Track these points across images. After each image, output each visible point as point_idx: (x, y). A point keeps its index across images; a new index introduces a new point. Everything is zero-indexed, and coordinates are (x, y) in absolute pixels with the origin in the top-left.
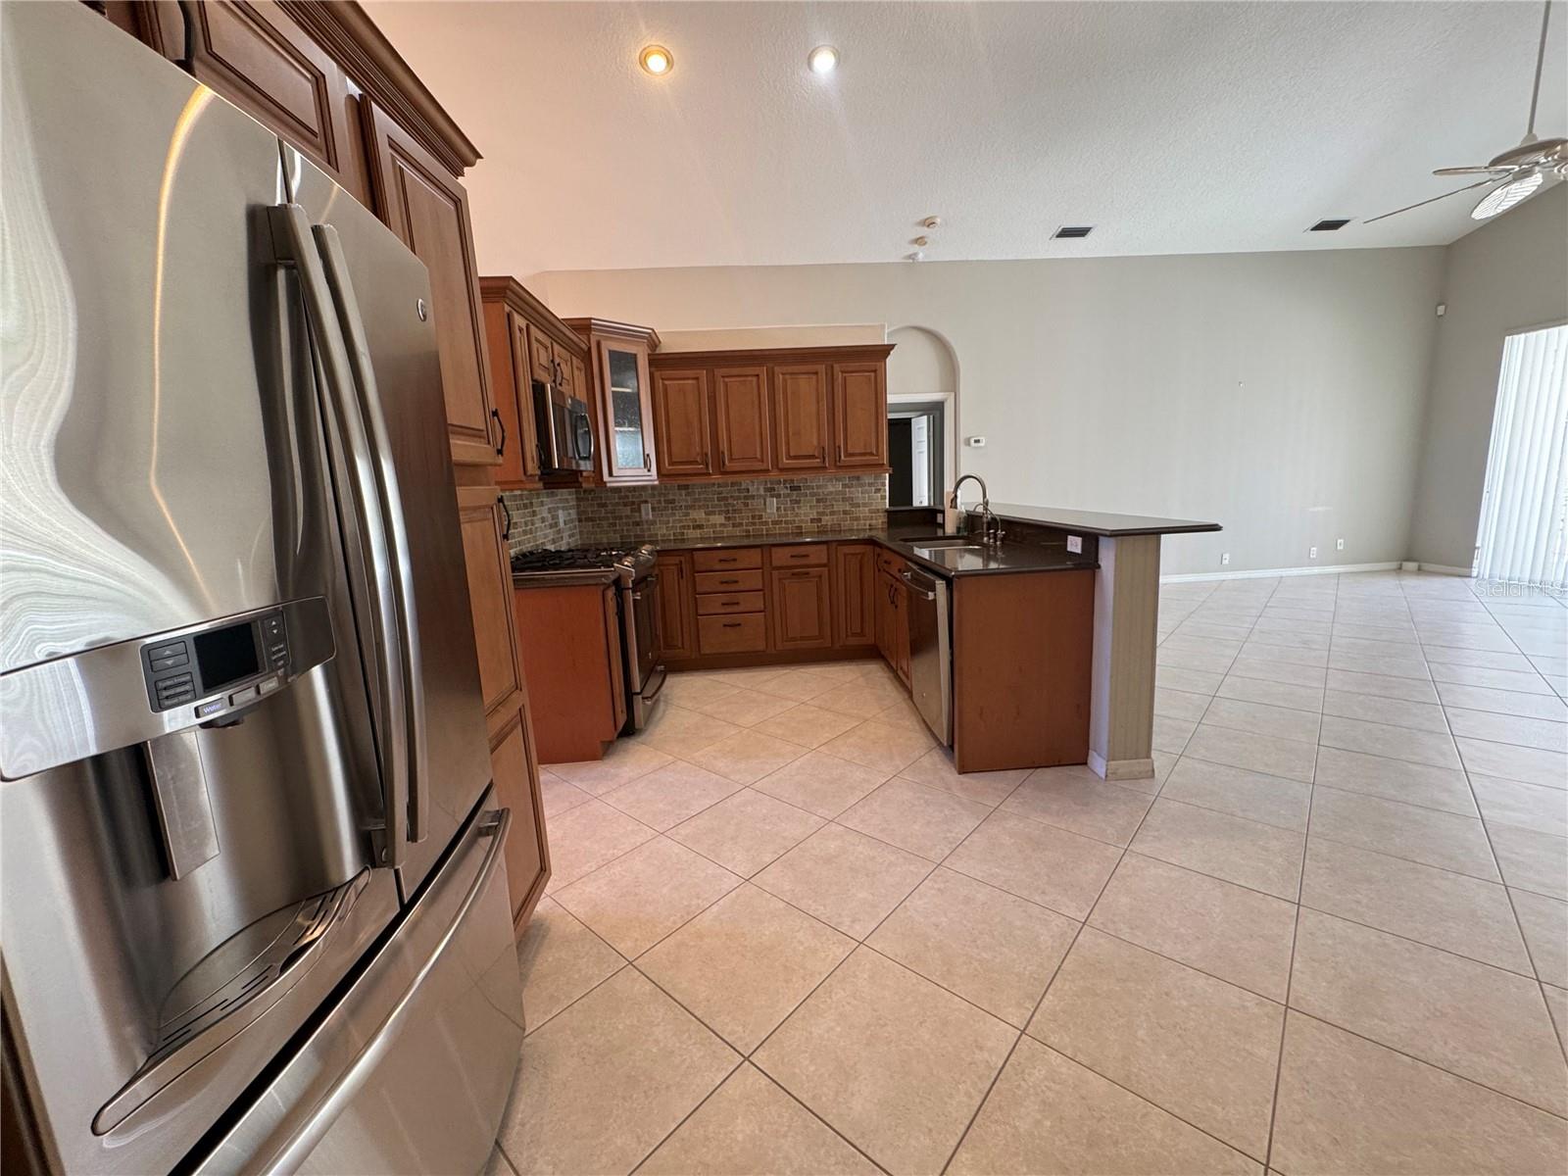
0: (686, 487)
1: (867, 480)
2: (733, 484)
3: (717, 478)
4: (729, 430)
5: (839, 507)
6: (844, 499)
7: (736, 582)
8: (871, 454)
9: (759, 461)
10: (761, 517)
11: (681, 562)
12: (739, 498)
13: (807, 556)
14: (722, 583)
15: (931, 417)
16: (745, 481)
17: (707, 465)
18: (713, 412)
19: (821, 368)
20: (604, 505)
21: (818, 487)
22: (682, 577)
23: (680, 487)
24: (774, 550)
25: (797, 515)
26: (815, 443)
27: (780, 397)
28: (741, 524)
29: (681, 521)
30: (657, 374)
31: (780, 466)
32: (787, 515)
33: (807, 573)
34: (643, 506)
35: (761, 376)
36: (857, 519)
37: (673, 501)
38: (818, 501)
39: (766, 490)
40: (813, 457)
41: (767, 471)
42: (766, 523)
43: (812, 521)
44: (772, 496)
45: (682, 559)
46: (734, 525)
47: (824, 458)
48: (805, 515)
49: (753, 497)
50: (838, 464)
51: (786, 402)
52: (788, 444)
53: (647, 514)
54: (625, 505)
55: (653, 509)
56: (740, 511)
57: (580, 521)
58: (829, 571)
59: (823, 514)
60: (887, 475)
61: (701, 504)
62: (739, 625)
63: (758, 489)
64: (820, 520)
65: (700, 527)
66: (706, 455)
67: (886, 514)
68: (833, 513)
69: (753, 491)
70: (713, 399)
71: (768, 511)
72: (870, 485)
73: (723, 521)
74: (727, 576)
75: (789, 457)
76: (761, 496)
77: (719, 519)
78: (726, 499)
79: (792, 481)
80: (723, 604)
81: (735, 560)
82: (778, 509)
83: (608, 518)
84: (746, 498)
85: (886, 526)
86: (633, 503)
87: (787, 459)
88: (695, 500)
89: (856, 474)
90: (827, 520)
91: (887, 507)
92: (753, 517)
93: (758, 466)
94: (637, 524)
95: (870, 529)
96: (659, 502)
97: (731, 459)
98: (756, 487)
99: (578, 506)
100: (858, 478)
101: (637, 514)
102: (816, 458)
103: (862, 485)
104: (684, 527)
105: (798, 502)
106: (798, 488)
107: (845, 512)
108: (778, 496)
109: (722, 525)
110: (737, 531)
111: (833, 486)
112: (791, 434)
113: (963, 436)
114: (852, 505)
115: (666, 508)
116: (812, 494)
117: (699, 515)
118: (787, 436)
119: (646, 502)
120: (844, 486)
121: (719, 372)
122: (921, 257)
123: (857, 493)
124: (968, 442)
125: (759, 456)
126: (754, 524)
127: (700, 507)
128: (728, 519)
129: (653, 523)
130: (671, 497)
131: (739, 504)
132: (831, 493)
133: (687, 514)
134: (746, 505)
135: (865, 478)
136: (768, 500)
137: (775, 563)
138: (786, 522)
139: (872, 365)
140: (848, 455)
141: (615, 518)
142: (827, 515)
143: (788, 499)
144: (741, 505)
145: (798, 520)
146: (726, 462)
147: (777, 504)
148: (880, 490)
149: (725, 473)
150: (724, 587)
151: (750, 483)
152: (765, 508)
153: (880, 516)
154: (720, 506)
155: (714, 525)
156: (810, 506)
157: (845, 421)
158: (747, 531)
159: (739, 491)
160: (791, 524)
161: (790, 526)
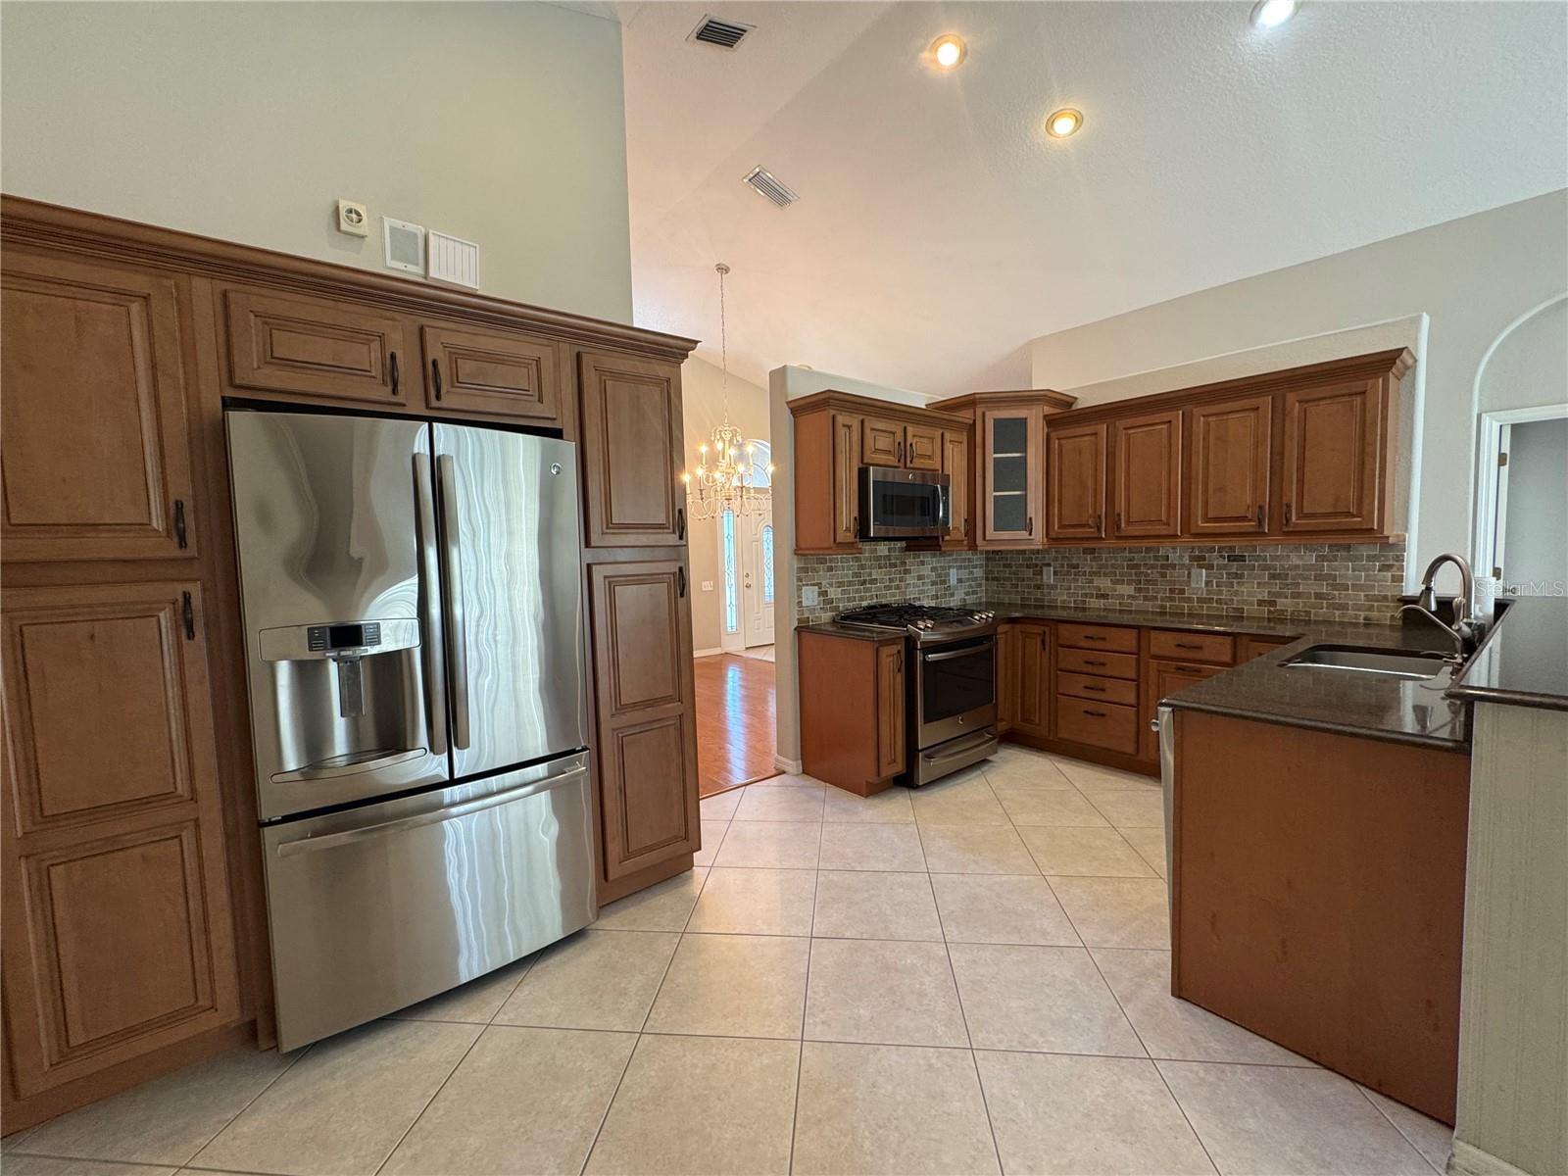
0: (1092, 551)
2: (1148, 550)
3: (1112, 543)
4: (1128, 488)
5: (1309, 587)
6: (1319, 578)
7: (1103, 664)
8: (1348, 514)
9: (1164, 524)
10: (1182, 591)
11: (1044, 633)
12: (1153, 567)
13: (1200, 648)
14: (1087, 662)
16: (1164, 548)
17: (1099, 529)
18: (1111, 471)
19: (1266, 401)
20: (1009, 566)
21: (1273, 558)
22: (1044, 649)
23: (1085, 551)
24: (1153, 634)
25: (1236, 593)
26: (1249, 501)
27: (1198, 445)
28: (1156, 598)
29: (1083, 588)
30: (1053, 435)
31: (1196, 530)
32: (1220, 592)
33: (1199, 671)
34: (1045, 569)
35: (1174, 422)
36: (1344, 607)
37: (1076, 567)
38: (1273, 577)
39: (1192, 558)
40: (1244, 519)
41: (1175, 536)
42: (1189, 600)
43: (1261, 603)
44: (1200, 567)
45: (1047, 629)
46: (1146, 598)
47: (1259, 521)
48: (1250, 594)
49: (1173, 566)
50: (1285, 529)
51: (1206, 448)
52: (1206, 503)
53: (1050, 577)
54: (1028, 567)
55: (1055, 573)
56: (1154, 582)
57: (987, 579)
59: (1279, 595)
61: (1107, 571)
62: (1103, 715)
63: (1181, 557)
64: (1273, 603)
65: (1105, 596)
66: (1100, 517)
67: (1400, 604)
68: (1296, 595)
69: (1173, 558)
70: (1111, 454)
71: (1193, 585)
72: (1370, 558)
73: (1132, 593)
74: (1092, 656)
75: (1207, 520)
76: (1183, 565)
77: (1127, 590)
78: (1138, 566)
79: (1232, 549)
80: (1086, 687)
81: (1104, 639)
82: (1207, 583)
83: (1010, 579)
84: (1162, 566)
85: (1400, 626)
86: (1036, 565)
87: (1205, 522)
88: (1101, 567)
90: (1285, 604)
92: (1172, 591)
93: (1162, 530)
94: (1038, 587)
95: (1365, 625)
96: (1062, 566)
97: (1129, 522)
98: (1178, 555)
99: (987, 565)
100: (1348, 548)
101: (1039, 577)
102: (1250, 520)
103: (1355, 558)
104: (1086, 595)
105: (1236, 576)
106: (1242, 558)
107: (1318, 596)
108: (1210, 567)
109: (1129, 596)
110: (1149, 606)
111: (1301, 558)
112: (1211, 491)
114: (1335, 587)
115: (1068, 573)
116: (1264, 568)
117: (1104, 583)
118: (1206, 491)
119: (1049, 565)
120: (1321, 558)
121: (1121, 424)
123: (1345, 570)
125: (1164, 518)
126: (1172, 599)
127: (1105, 575)
128: (1139, 590)
129: (1054, 587)
130: (1074, 562)
131: (1154, 574)
132: (1297, 567)
133: (1091, 582)
134: (1164, 575)
135: (1361, 548)
136: (1193, 571)
137: (1154, 650)
138: (1219, 601)
139: (1358, 386)
140: (1302, 515)
141: (1018, 579)
142: (1287, 598)
143: (1224, 572)
144: (1158, 575)
145: (1238, 601)
146: (1123, 525)
147: (1206, 576)
148: (1391, 566)
149: (1119, 538)
150: (1089, 669)
151: (1172, 551)
152: (1189, 582)
153: (1388, 607)
154: (1130, 575)
155: (1122, 596)
156: (1259, 583)
157: (1301, 469)
158: (1162, 607)
159: (1156, 558)
160: (1226, 604)
161: (1225, 607)
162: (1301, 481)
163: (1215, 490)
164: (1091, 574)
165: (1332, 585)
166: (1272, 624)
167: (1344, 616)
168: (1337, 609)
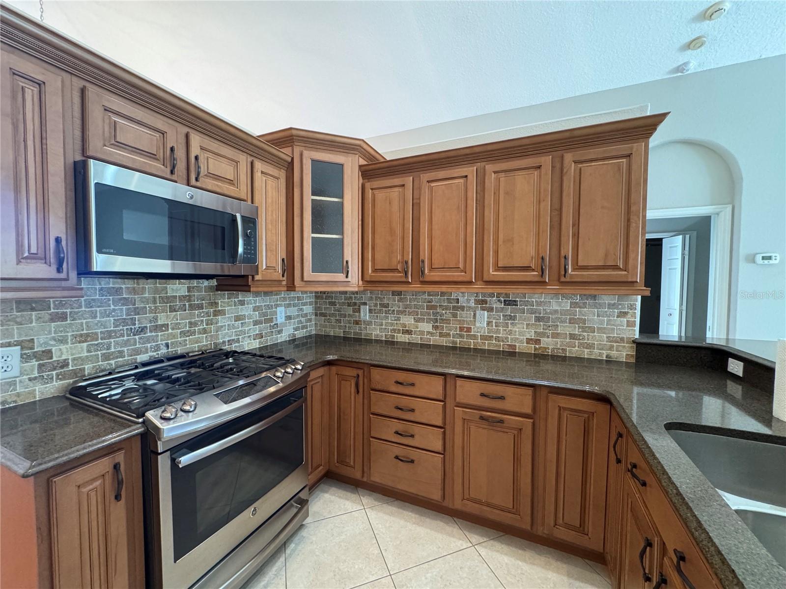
0: (399, 293)
1: (606, 299)
2: (443, 294)
3: (416, 287)
4: (431, 238)
5: (565, 329)
6: (572, 321)
7: (413, 410)
8: (615, 267)
9: (462, 271)
10: (469, 330)
11: (358, 376)
12: (446, 308)
13: (502, 398)
14: (397, 408)
15: (688, 237)
16: (456, 293)
17: (406, 273)
18: (416, 220)
19: (546, 160)
20: (333, 304)
21: (539, 304)
22: (358, 392)
23: (394, 293)
24: (459, 382)
25: (510, 332)
26: (533, 252)
27: (490, 199)
28: (449, 335)
29: (392, 324)
30: (367, 185)
31: (486, 278)
32: (498, 331)
33: (501, 421)
34: (362, 307)
35: (469, 177)
36: (590, 346)
37: (387, 306)
38: (538, 319)
39: (477, 302)
40: (527, 268)
41: (470, 283)
42: (475, 337)
43: (529, 341)
44: (483, 309)
45: (360, 372)
46: (441, 335)
47: (543, 271)
48: (521, 333)
49: (462, 308)
50: (563, 279)
51: (497, 202)
52: (496, 252)
53: (366, 315)
54: (349, 305)
55: (370, 311)
56: (447, 321)
57: (316, 315)
58: (534, 424)
59: (543, 335)
60: (639, 297)
61: (411, 310)
62: (412, 461)
63: (468, 301)
64: (537, 341)
65: (409, 332)
66: (407, 263)
67: (635, 345)
68: (556, 335)
69: (463, 301)
70: (416, 206)
71: (478, 325)
72: (611, 306)
73: (431, 329)
74: (404, 401)
75: (498, 268)
76: (470, 308)
77: (426, 327)
78: (434, 307)
79: (507, 295)
80: (397, 433)
81: (413, 385)
82: (489, 323)
83: (333, 315)
84: (454, 307)
85: (633, 360)
86: (355, 304)
87: (496, 270)
88: (406, 307)
89: (593, 292)
90: (547, 342)
91: (637, 336)
92: (461, 329)
93: (462, 277)
94: (357, 322)
95: (607, 362)
96: (376, 305)
97: (432, 269)
98: (466, 298)
99: (316, 303)
100: (594, 297)
101: (357, 314)
102: (533, 270)
103: (601, 306)
104: (394, 330)
105: (512, 318)
106: (515, 303)
107: (572, 336)
108: (490, 310)
109: (428, 333)
110: (444, 341)
111: (559, 304)
112: (500, 242)
113: (743, 249)
114: (584, 329)
115: (380, 311)
116: (532, 312)
117: (408, 321)
118: (496, 242)
119: (365, 304)
120: (574, 305)
121: (425, 177)
122: (692, 67)
123: (591, 315)
124: (751, 259)
125: (461, 266)
126: (461, 336)
127: (410, 314)
128: (435, 328)
129: (370, 323)
130: (386, 301)
131: (447, 314)
132: (556, 311)
133: (399, 319)
134: (455, 316)
135: (604, 297)
136: (478, 312)
137: (460, 398)
138: (497, 339)
139: (622, 148)
140: (578, 267)
141: (341, 315)
142: (548, 337)
143: (501, 314)
144: (450, 315)
145: (512, 339)
146: (426, 271)
147: (488, 318)
148: (626, 313)
149: (424, 283)
150: (399, 414)
151: (460, 294)
152: (475, 321)
153: (624, 347)
154: (429, 314)
155: (422, 333)
156: (528, 325)
157: (576, 224)
158: (453, 342)
159: (449, 301)
160: (503, 341)
161: (502, 343)
162: (576, 235)
163: (504, 242)
164: (399, 312)
165: (583, 328)
166: (537, 359)
167: (591, 353)
168: (586, 348)
